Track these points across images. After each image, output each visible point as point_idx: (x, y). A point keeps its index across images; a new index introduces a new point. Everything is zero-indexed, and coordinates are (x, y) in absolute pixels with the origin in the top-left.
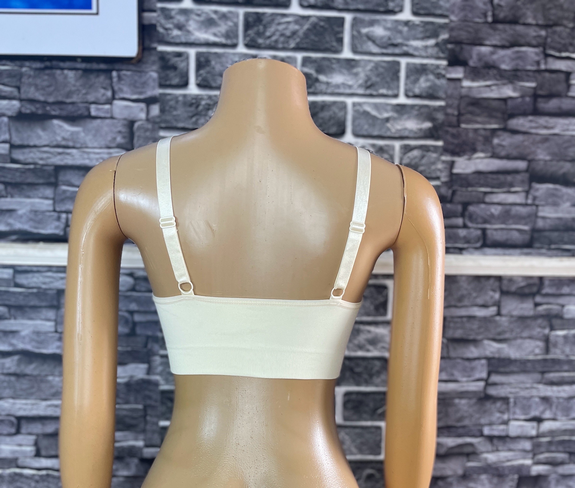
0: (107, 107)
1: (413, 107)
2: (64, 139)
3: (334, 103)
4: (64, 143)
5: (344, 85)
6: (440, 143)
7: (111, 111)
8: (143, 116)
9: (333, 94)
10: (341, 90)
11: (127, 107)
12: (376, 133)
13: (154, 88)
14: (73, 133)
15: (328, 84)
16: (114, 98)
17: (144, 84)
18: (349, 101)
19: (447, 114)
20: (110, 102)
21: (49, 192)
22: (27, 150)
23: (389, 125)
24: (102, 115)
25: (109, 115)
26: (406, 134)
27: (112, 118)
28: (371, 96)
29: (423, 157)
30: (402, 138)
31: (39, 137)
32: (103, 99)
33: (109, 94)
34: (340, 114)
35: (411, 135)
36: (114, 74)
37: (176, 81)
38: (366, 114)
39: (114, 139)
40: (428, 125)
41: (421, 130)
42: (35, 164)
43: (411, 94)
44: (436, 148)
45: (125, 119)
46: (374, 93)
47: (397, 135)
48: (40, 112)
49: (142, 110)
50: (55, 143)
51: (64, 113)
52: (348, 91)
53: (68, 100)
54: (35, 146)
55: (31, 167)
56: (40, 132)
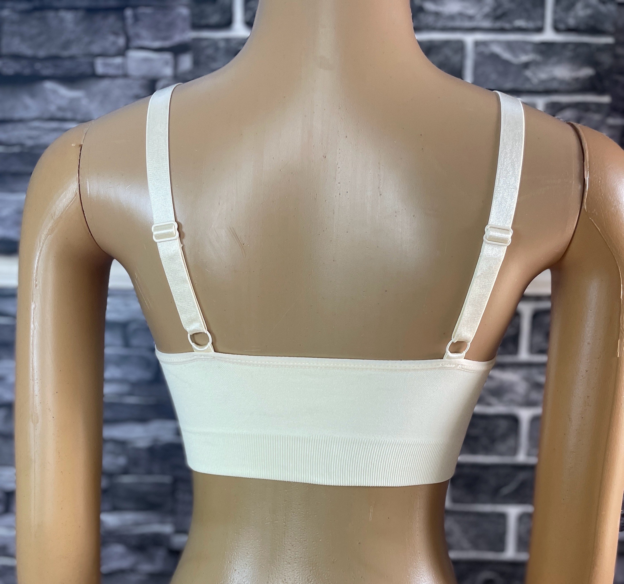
0: (118, 60)
1: (564, 45)
2: (60, 109)
3: (446, 43)
4: (60, 114)
5: (461, 15)
6: (606, 99)
7: (123, 66)
8: (169, 71)
9: (444, 29)
10: (458, 23)
11: (146, 60)
13: (183, 31)
14: (72, 100)
15: (437, 14)
16: (127, 47)
17: (171, 26)
18: (469, 39)
19: (616, 56)
20: (122, 53)
22: (9, 127)
23: (528, 73)
24: (111, 71)
25: (120, 72)
26: (555, 85)
27: (125, 76)
28: (502, 30)
30: (547, 92)
31: (26, 107)
32: (113, 50)
33: (121, 41)
34: (455, 59)
35: (563, 87)
36: (129, 13)
37: (215, 19)
38: (495, 57)
40: (587, 72)
41: (577, 80)
42: (22, 145)
43: (562, 26)
44: (599, 107)
45: (143, 78)
46: (507, 26)
47: (541, 88)
48: (27, 71)
49: (166, 63)
50: (47, 115)
51: (60, 72)
52: (467, 24)
53: (66, 53)
54: (21, 121)
55: (16, 149)
56: (28, 100)
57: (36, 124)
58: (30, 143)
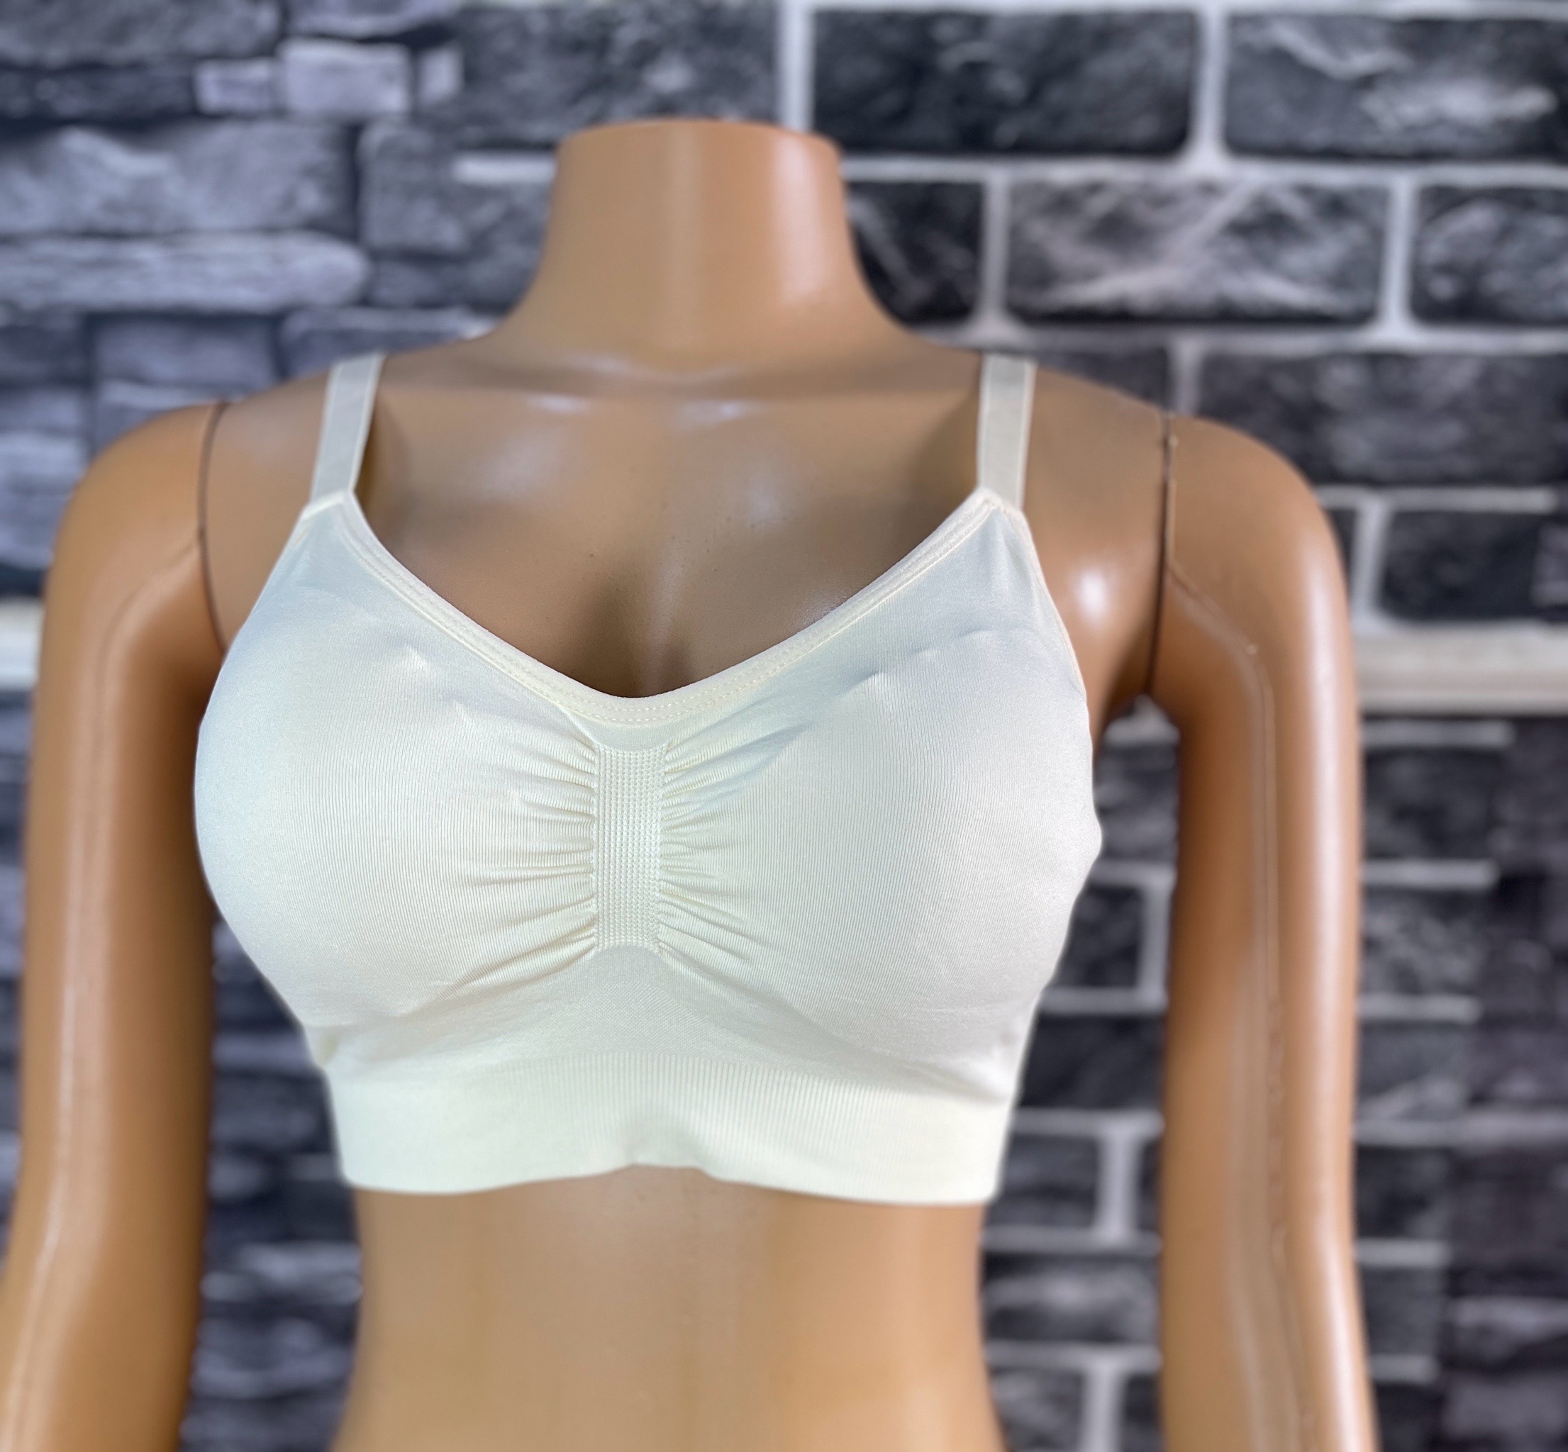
0: (259, 71)
2: (112, 206)
3: (1151, 19)
4: (108, 221)
7: (271, 87)
8: (393, 99)
11: (334, 70)
12: (1318, 135)
14: (144, 184)
16: (284, 33)
18: (1214, 8)
20: (269, 49)
21: (65, 410)
23: (1373, 104)
24: (241, 101)
25: (264, 103)
26: (1441, 138)
27: (280, 113)
29: (1505, 234)
30: (1423, 156)
31: (19, 203)
32: (244, 42)
33: (266, 18)
34: (1174, 62)
35: (1464, 142)
38: (1282, 59)
39: (289, 201)
40: (1531, 102)
41: (1505, 124)
42: (9, 304)
45: (328, 118)
47: (1409, 143)
48: (19, 105)
49: (389, 78)
50: (75, 224)
51: (105, 104)
53: (120, 53)
54: (7, 240)
56: (23, 183)
57: (48, 248)
58: (32, 300)
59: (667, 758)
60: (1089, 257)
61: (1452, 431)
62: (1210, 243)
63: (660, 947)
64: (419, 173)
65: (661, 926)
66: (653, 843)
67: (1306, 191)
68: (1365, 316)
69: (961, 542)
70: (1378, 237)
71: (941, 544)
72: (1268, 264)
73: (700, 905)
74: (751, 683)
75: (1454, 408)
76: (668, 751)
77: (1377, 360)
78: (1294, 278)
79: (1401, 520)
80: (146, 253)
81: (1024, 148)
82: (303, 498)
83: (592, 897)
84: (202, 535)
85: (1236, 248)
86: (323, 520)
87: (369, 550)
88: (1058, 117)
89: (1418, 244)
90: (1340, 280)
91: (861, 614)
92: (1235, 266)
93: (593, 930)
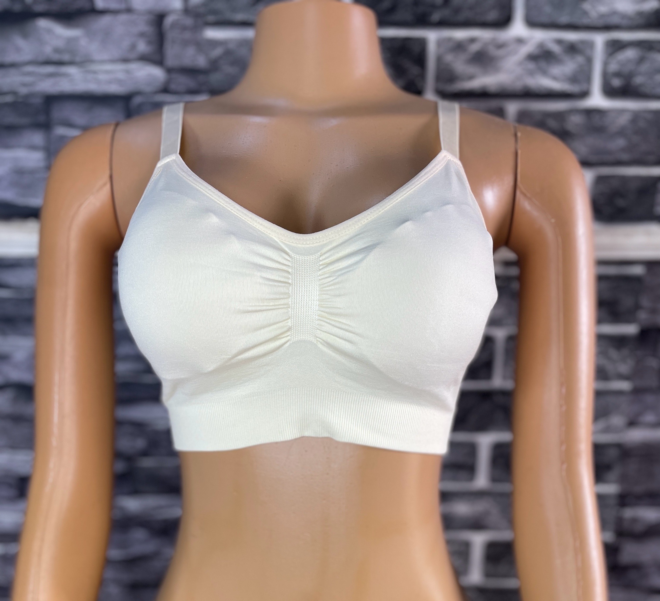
2: (57, 50)
4: (56, 57)
8: (177, 4)
12: (564, 19)
14: (70, 41)
21: (37, 138)
23: (587, 6)
24: (112, 5)
25: (123, 6)
26: (615, 20)
27: (129, 10)
29: (641, 60)
30: (607, 28)
31: (18, 50)
35: (625, 22)
39: (133, 47)
41: (640, 14)
42: (14, 93)
45: (150, 12)
47: (601, 23)
48: (17, 8)
50: (41, 59)
51: (54, 7)
54: (13, 65)
55: (9, 99)
56: (19, 41)
57: (30, 69)
58: (23, 91)
59: (321, 259)
60: (471, 69)
61: (621, 142)
62: (520, 63)
63: (317, 340)
64: (187, 35)
65: (318, 330)
66: (315, 295)
67: (559, 42)
68: (585, 94)
69: (438, 171)
70: (589, 61)
71: (430, 171)
72: (545, 73)
73: (335, 321)
74: (355, 227)
75: (621, 133)
76: (321, 256)
77: (590, 112)
78: (555, 78)
79: (600, 180)
80: (72, 70)
81: (443, 24)
82: (157, 159)
83: (289, 318)
84: (111, 177)
85: (531, 66)
86: (167, 166)
87: (190, 176)
88: (457, 10)
89: (606, 64)
90: (573, 79)
91: (400, 198)
92: (531, 73)
93: (289, 333)
